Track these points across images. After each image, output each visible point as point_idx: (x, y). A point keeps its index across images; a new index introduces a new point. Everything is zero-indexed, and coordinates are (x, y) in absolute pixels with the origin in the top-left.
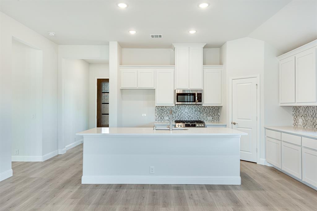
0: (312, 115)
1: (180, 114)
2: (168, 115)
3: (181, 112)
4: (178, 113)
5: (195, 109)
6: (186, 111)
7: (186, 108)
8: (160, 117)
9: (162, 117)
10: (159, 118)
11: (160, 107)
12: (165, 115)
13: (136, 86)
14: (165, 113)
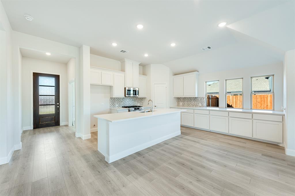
0: (187, 101)
1: (124, 102)
7: (127, 99)
9: (114, 105)
10: (112, 106)
11: (113, 98)
13: (101, 83)
14: (116, 102)
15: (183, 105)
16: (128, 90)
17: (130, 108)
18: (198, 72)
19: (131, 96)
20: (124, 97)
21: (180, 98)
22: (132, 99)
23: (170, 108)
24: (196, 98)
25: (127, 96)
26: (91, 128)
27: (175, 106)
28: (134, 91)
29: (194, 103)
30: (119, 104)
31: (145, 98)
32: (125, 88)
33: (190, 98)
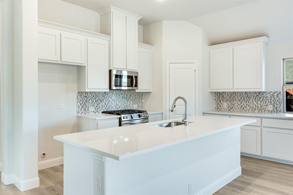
0: (240, 99)
1: (107, 102)
2: (94, 104)
3: (108, 100)
4: (105, 101)
5: (122, 95)
6: (113, 98)
7: (114, 95)
8: (83, 108)
9: (87, 108)
10: (82, 110)
11: (84, 94)
12: (90, 104)
13: (59, 60)
14: (90, 101)
15: (230, 109)
16: (116, 76)
17: (122, 116)
18: (269, 38)
19: (123, 88)
20: (108, 91)
21: (223, 92)
22: (121, 96)
23: (204, 114)
24: (259, 93)
25: (114, 88)
26: (39, 161)
27: (213, 110)
28: (129, 77)
29: (255, 103)
30: (96, 105)
31: (149, 93)
32: (110, 71)
33: (246, 93)
